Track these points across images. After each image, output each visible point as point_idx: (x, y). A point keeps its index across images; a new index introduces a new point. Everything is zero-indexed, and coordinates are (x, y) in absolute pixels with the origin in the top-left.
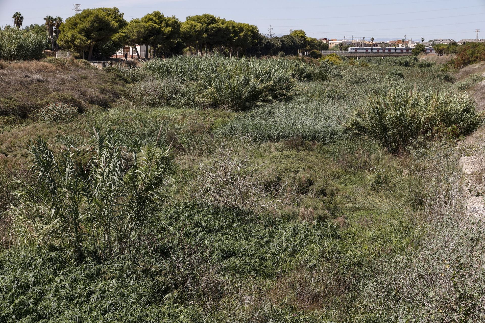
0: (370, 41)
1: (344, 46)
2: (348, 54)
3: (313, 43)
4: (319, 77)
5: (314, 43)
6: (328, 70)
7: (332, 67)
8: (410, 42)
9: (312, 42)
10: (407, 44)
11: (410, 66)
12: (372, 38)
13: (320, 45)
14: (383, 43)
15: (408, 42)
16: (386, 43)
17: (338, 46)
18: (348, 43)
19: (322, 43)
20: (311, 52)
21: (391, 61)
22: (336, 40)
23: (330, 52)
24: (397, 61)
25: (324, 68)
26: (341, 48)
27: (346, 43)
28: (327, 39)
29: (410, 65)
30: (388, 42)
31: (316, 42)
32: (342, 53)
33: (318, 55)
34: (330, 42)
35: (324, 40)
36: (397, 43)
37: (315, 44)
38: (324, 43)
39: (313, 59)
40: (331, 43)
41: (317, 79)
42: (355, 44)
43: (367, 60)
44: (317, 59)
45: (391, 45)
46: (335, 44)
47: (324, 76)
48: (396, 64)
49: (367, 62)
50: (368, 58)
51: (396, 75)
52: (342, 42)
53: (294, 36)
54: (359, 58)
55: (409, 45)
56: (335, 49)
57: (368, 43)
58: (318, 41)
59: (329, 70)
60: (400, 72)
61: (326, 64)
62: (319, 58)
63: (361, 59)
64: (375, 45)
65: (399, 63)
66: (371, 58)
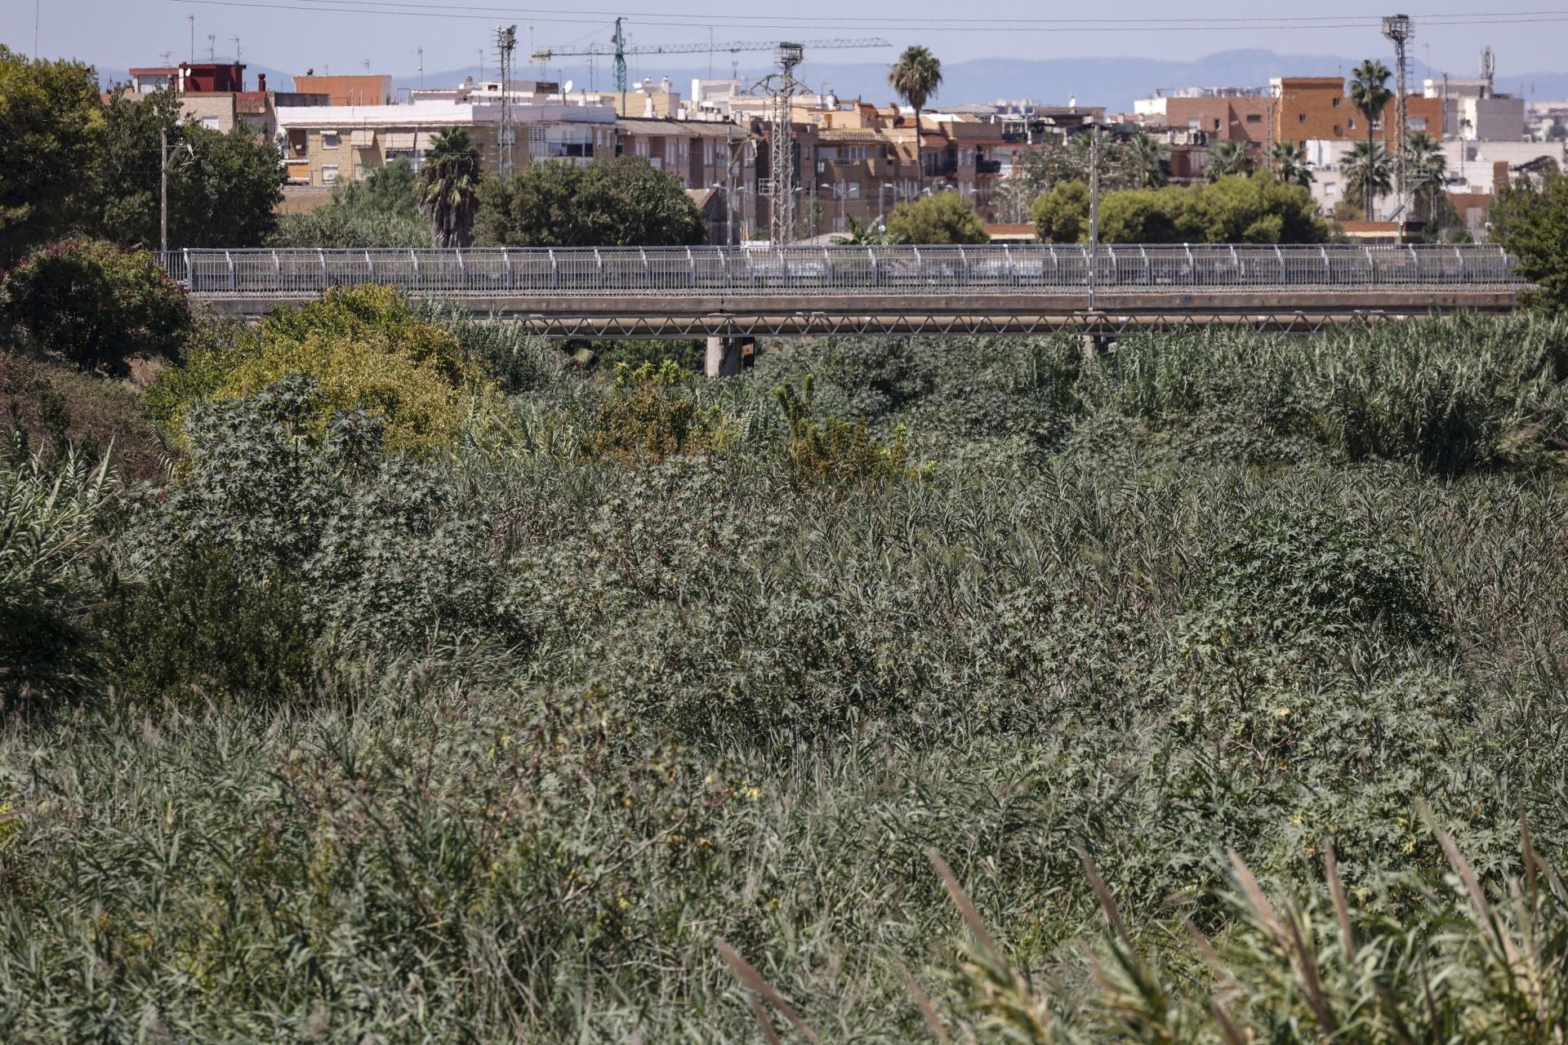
0: (886, 98)
1: (499, 172)
2: (574, 296)
3: (51, 143)
4: (184, 640)
5: (65, 138)
6: (310, 546)
7: (364, 498)
8: (1469, 108)
9: (43, 123)
10: (1421, 142)
11: (1498, 463)
12: (915, 56)
13: (144, 170)
14: (1072, 121)
15: (1441, 113)
16: (1122, 133)
17: (405, 175)
18: (556, 134)
19: (175, 135)
20: (28, 267)
21: (1225, 394)
22: (375, 90)
23: (296, 261)
24: (1310, 395)
25: (245, 504)
26: (469, 209)
27: (523, 133)
28: (250, 83)
29: (1507, 444)
30: (1151, 108)
31: (96, 119)
32: (472, 280)
33: (138, 314)
34: (288, 116)
35: (194, 86)
36: (1271, 133)
37: (83, 158)
38: (206, 142)
39: (63, 380)
40: (298, 136)
41: (167, 678)
42: (657, 144)
43: (850, 388)
44: (123, 372)
45: (1198, 159)
46: (369, 153)
47: (271, 632)
48: (1290, 445)
49: (872, 416)
50: (869, 345)
51: (1319, 599)
52: (463, 114)
54: (737, 360)
55: (1452, 152)
56: (364, 226)
57: (849, 122)
58: (115, 113)
59: (329, 540)
60: (1384, 561)
61: (281, 455)
62: (155, 366)
63: (761, 372)
64: (965, 159)
65: (1333, 422)
66: (914, 345)
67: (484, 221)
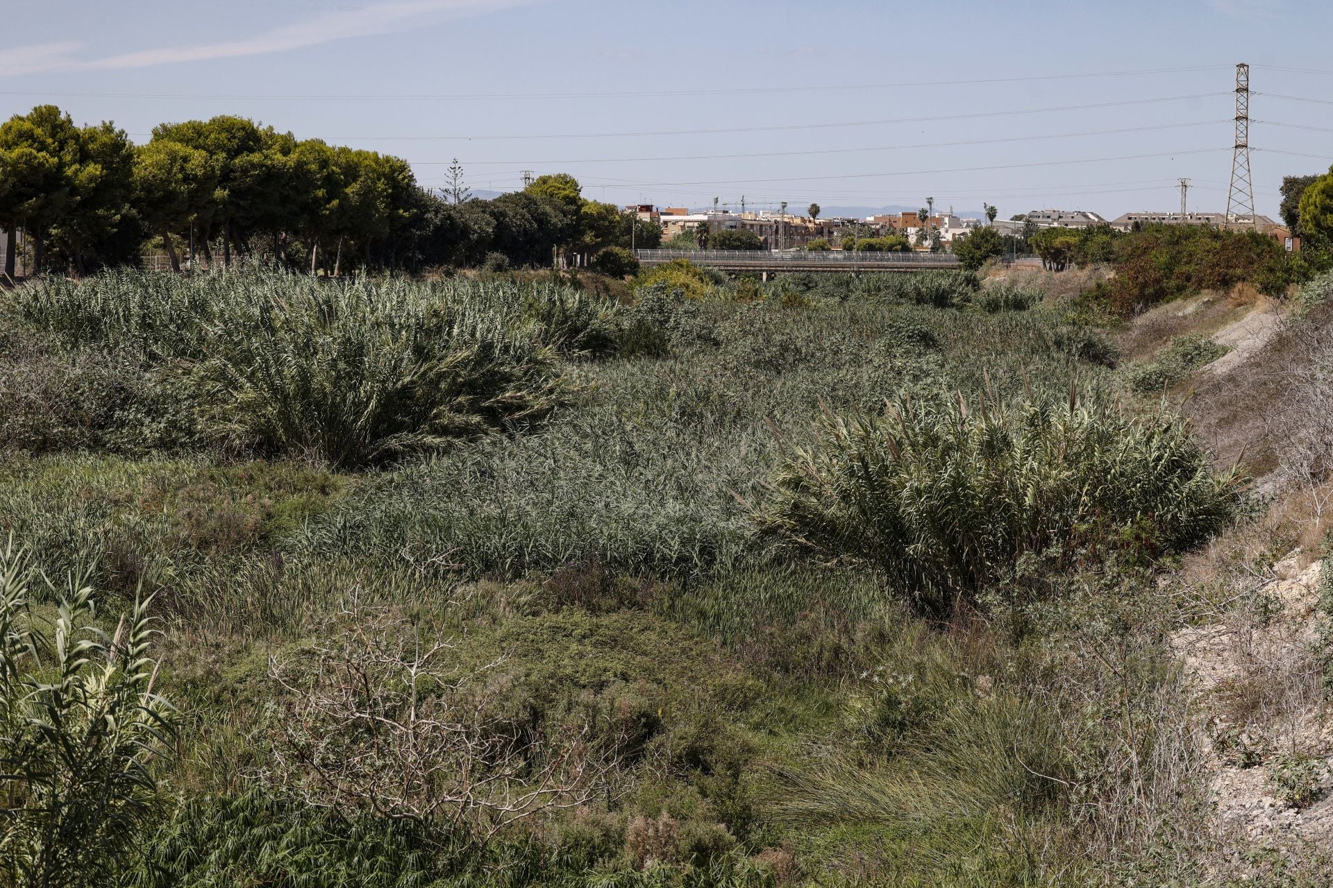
0: (807, 216)
1: (714, 232)
2: (731, 262)
3: (607, 223)
4: (637, 343)
5: (610, 222)
6: (667, 321)
7: (681, 310)
8: (947, 220)
9: (604, 218)
10: (935, 228)
11: (953, 305)
12: (814, 206)
13: (628, 230)
14: (851, 222)
15: (940, 221)
16: (863, 225)
17: (691, 233)
18: (728, 223)
19: (636, 222)
20: (601, 253)
21: (887, 288)
22: (684, 212)
23: (665, 252)
24: (909, 288)
25: (652, 310)
26: (706, 240)
27: (719, 223)
28: (654, 210)
29: (954, 301)
30: (870, 219)
31: (617, 218)
32: (707, 258)
33: (627, 265)
34: (663, 218)
35: (641, 210)
36: (899, 225)
37: (614, 227)
38: (644, 224)
39: (608, 280)
40: (666, 223)
41: (633, 352)
42: (752, 226)
43: (798, 285)
44: (624, 279)
45: (882, 232)
46: (683, 227)
47: (658, 341)
48: (903, 300)
49: (802, 292)
50: (802, 275)
51: (909, 337)
52: (705, 218)
53: (537, 195)
54: (770, 278)
55: (942, 231)
56: (681, 244)
57: (798, 221)
58: (622, 216)
59: (672, 320)
60: (925, 328)
61: (660, 299)
62: (631, 277)
63: (776, 281)
64: (826, 231)
65: (913, 295)
66: (814, 276)
67: (710, 244)
